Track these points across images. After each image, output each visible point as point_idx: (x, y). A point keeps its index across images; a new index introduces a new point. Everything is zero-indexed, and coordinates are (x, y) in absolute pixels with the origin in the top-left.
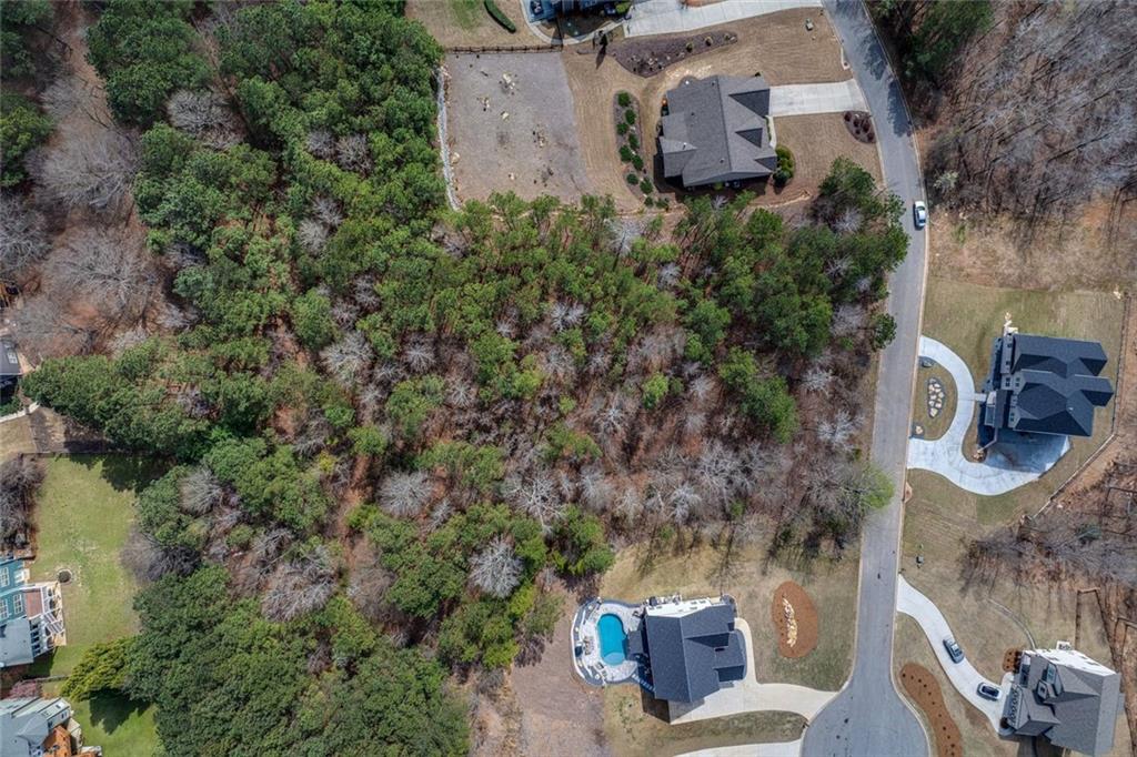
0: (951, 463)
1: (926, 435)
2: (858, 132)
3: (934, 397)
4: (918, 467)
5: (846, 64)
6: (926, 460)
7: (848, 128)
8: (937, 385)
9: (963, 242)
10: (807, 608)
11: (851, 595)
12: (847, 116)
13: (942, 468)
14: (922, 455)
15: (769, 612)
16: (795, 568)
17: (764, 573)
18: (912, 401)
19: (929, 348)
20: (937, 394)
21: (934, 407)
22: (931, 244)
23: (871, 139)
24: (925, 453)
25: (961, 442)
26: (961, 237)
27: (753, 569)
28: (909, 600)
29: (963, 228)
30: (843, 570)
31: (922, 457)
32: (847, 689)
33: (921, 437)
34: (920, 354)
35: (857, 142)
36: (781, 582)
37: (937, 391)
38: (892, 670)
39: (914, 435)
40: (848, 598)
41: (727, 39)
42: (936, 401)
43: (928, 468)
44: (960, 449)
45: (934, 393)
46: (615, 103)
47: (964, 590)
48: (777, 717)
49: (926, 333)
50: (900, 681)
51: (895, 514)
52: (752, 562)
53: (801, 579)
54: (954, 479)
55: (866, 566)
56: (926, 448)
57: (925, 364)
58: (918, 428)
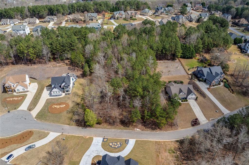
0: (93, 151)
1: (104, 143)
2: (193, 122)
3: (116, 144)
4: (93, 140)
5: (211, 119)
6: (96, 142)
7: (194, 120)
8: (120, 145)
9: (169, 153)
10: (61, 111)
11: (60, 122)
12: (197, 119)
13: (92, 148)
14: (97, 141)
15: (63, 101)
16: (72, 109)
17: (73, 101)
18: (115, 138)
19: (132, 142)
20: (117, 145)
21: (112, 144)
22: (166, 141)
23: (193, 125)
24: (98, 142)
25: (100, 155)
26: (170, 152)
27: (75, 99)
28: (53, 136)
29: (174, 152)
30: (67, 121)
31: (96, 141)
32: (34, 120)
33: (103, 141)
34: (130, 140)
35: (190, 122)
36: (70, 105)
37: (118, 145)
38: (33, 129)
39: (104, 139)
40: (59, 121)
41: (204, 96)
42: (114, 145)
43: (93, 143)
44: (97, 155)
45: (117, 144)
46: (180, 81)
47: (49, 153)
48: (36, 104)
49: (136, 141)
50: (29, 131)
51: (80, 134)
52: (77, 100)
53: (69, 110)
54: (87, 153)
55: (67, 127)
56: (99, 143)
57: (127, 142)
58: (106, 140)
